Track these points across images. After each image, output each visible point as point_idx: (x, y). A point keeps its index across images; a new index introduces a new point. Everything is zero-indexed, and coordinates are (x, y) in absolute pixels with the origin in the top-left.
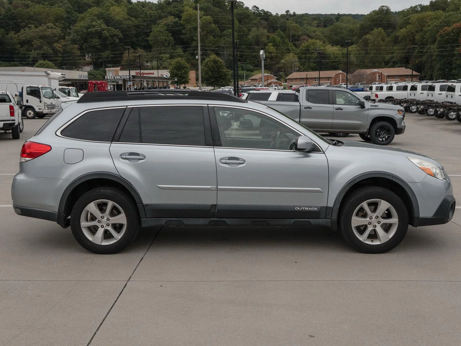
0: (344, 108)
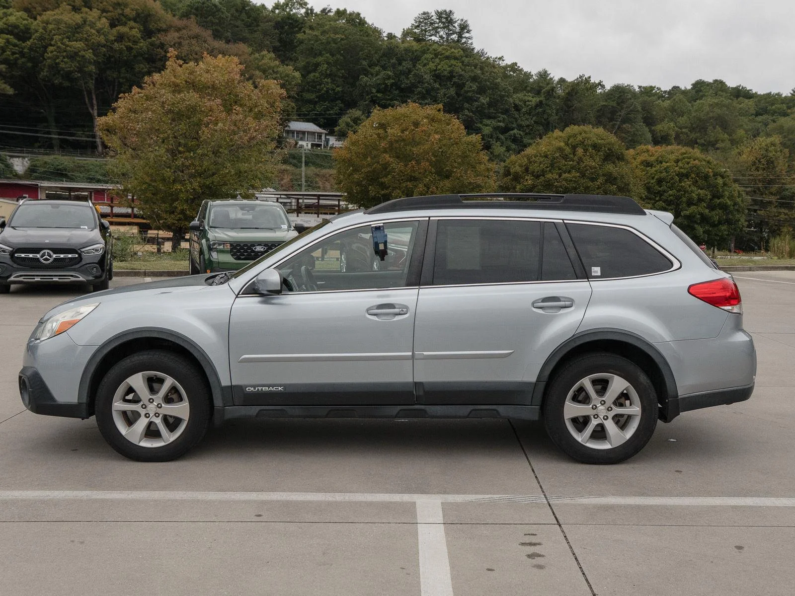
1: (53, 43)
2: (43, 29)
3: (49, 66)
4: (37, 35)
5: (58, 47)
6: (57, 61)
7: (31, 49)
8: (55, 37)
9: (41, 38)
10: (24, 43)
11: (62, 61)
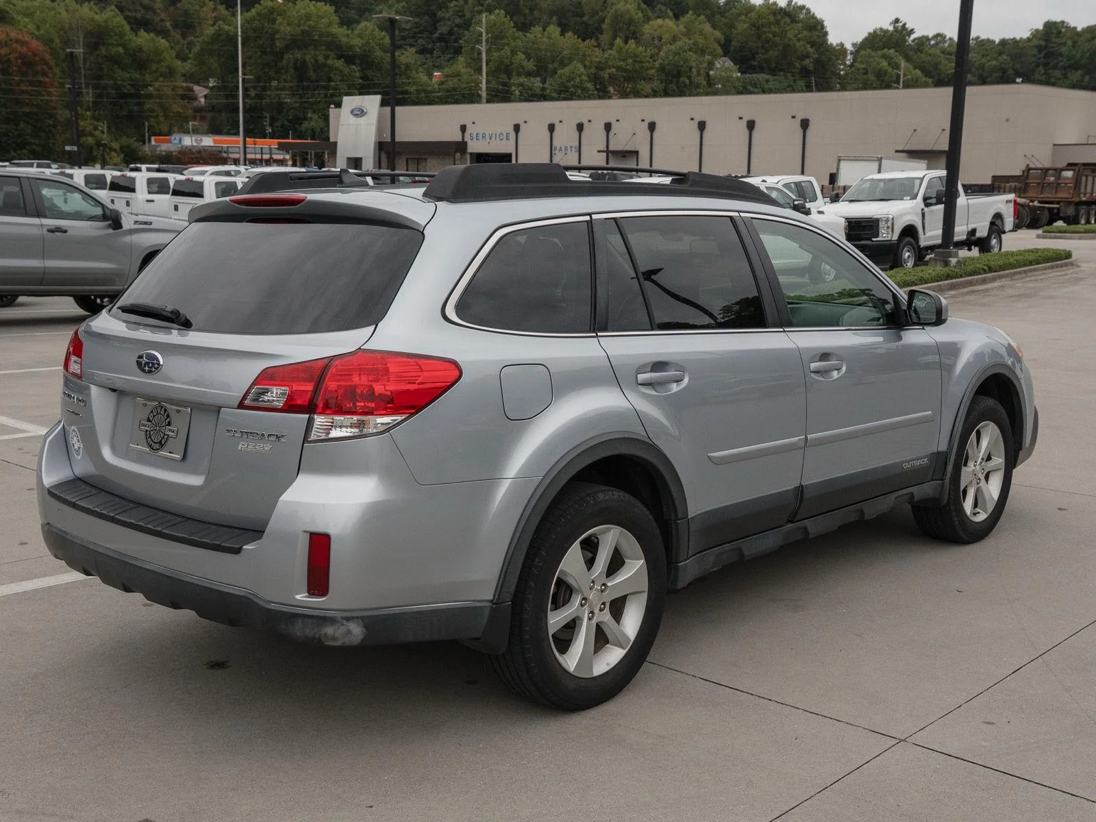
0: (70, 227)
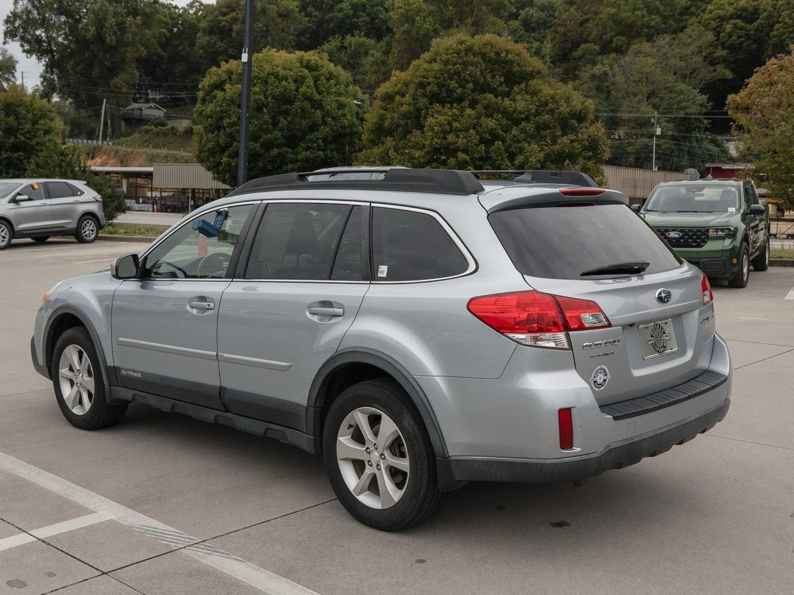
1: (780, 20)
2: (772, 7)
3: (774, 44)
4: (765, 14)
5: (786, 23)
6: (783, 37)
7: (757, 30)
8: (783, 13)
9: (770, 17)
10: (751, 25)
11: (788, 37)
